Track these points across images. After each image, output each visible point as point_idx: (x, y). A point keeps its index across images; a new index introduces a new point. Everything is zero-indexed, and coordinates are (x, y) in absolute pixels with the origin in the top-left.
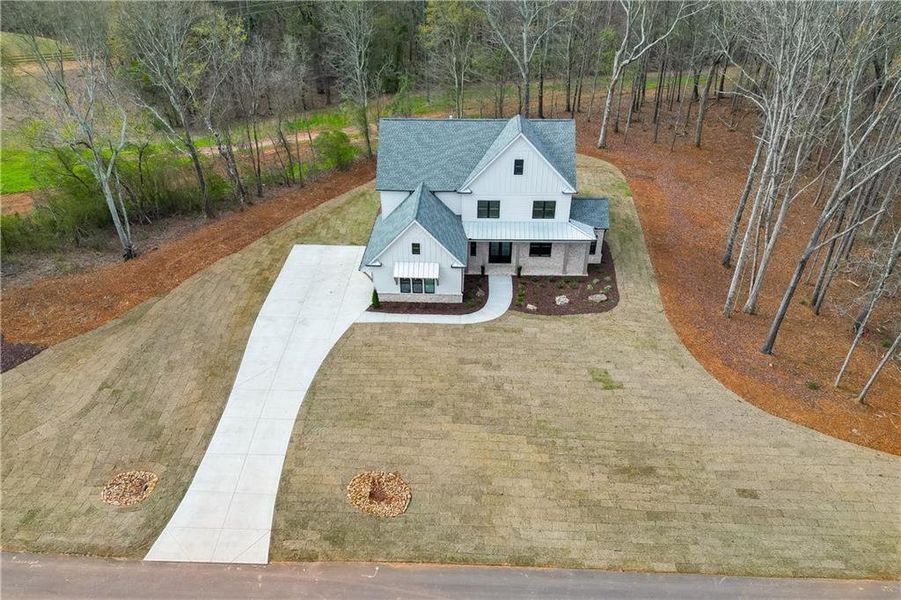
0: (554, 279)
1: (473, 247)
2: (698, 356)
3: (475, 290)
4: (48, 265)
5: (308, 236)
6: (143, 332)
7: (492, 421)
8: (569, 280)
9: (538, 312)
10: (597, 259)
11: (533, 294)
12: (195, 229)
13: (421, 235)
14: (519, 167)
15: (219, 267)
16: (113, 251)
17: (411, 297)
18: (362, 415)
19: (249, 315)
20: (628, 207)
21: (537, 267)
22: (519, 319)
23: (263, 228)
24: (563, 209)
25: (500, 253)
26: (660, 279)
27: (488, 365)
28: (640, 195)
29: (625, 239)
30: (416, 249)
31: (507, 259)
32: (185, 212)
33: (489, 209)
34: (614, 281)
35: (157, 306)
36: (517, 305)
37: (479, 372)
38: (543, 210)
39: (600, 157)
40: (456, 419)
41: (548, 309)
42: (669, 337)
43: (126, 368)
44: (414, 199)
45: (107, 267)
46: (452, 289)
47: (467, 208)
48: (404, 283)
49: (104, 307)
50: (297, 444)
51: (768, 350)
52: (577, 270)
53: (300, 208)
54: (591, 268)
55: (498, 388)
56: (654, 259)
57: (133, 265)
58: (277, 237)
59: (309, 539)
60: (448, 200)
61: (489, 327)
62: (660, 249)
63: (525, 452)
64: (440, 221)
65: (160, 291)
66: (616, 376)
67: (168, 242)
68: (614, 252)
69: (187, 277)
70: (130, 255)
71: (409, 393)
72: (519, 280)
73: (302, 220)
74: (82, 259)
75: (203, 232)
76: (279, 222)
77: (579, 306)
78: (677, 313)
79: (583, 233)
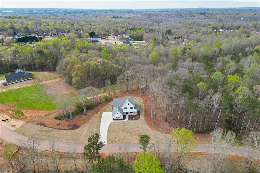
0: (133, 116)
1: (124, 112)
2: (147, 124)
3: (124, 117)
4: (77, 117)
5: (104, 111)
6: (90, 124)
7: (126, 131)
8: (135, 116)
9: (131, 120)
10: (138, 113)
11: (131, 118)
12: (91, 111)
13: (118, 112)
14: (128, 104)
15: (95, 116)
16: (83, 114)
17: (117, 119)
18: (113, 131)
19: (100, 121)
20: (143, 106)
21: (131, 114)
22: (129, 121)
23: (99, 110)
24: (134, 108)
25: (127, 113)
26: (145, 115)
27: (126, 126)
28: (145, 103)
29: (142, 110)
30: (118, 114)
31: (128, 113)
32: (89, 109)
33: (126, 108)
34: (139, 116)
35: (90, 121)
36: (129, 119)
37: (125, 127)
38: (131, 108)
39: (141, 97)
40: (123, 131)
41: (132, 119)
42: (144, 122)
43: (89, 128)
44: (117, 108)
45: (83, 117)
46: (122, 118)
47: (123, 108)
48: (117, 117)
49: (85, 121)
50: (108, 134)
51: (155, 123)
52: (136, 115)
53: (102, 107)
54: (137, 114)
55: (127, 128)
56: (145, 113)
57: (86, 116)
58: (101, 111)
59: (110, 142)
60: (121, 107)
61: (126, 122)
62: (146, 111)
63: (129, 134)
64: (120, 110)
65: (90, 119)
66: (139, 127)
67: (89, 113)
68: (140, 112)
69: (92, 117)
70: (86, 115)
71: (118, 129)
72: (129, 116)
73: (103, 109)
74: (80, 116)
75: (92, 111)
76: (101, 109)
77: (136, 119)
78: (146, 119)
79: (136, 111)
